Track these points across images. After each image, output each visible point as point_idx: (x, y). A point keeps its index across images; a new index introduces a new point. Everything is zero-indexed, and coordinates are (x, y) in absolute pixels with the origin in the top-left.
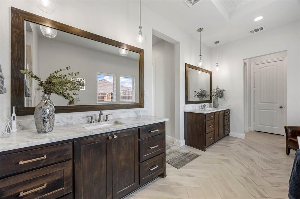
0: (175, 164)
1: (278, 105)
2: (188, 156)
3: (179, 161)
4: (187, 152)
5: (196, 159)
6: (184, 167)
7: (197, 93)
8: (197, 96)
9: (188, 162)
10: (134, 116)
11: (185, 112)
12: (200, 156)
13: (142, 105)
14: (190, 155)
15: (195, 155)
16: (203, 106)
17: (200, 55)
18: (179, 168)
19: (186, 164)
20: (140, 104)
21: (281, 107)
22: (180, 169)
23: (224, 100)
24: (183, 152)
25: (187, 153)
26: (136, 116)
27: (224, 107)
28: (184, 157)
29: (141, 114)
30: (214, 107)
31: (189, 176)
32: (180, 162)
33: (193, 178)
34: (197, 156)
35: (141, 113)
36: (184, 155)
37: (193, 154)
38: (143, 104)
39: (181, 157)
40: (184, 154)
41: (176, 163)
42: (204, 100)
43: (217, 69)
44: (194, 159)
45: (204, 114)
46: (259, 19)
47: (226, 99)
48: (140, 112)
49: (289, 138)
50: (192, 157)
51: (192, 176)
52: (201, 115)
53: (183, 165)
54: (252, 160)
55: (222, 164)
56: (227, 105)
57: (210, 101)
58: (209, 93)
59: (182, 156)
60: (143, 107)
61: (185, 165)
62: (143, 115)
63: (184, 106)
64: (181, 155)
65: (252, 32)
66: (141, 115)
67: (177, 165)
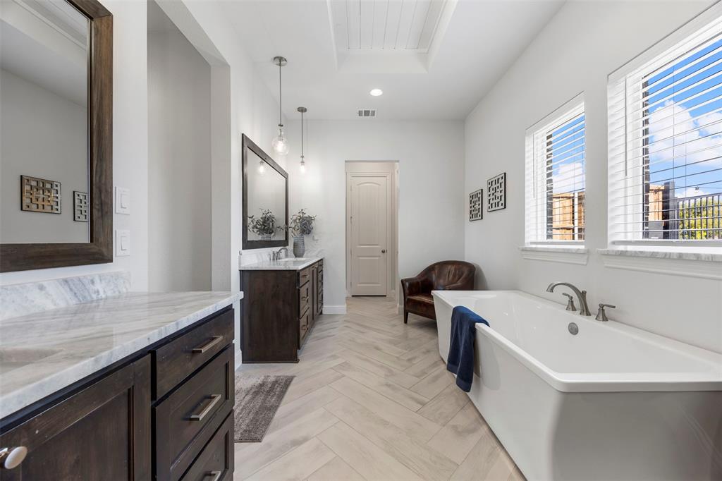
0: (245, 431)
1: (380, 247)
2: (268, 392)
3: (251, 416)
4: (260, 381)
5: (291, 388)
6: (272, 425)
7: (255, 223)
8: (255, 230)
9: (274, 408)
10: (62, 305)
11: (242, 272)
12: (295, 379)
13: (104, 250)
14: (270, 386)
15: (284, 381)
16: (278, 253)
17: (279, 123)
18: (262, 437)
19: (273, 415)
20: (95, 248)
21: (383, 252)
22: (267, 439)
23: (313, 239)
24: (249, 386)
25: (262, 385)
26: (73, 302)
27: (314, 254)
28: (260, 399)
29: (98, 292)
30: (296, 256)
31: (296, 443)
32: (254, 420)
33: (308, 443)
34: (288, 382)
35: (98, 286)
36: (256, 393)
37: (276, 382)
38: (109, 244)
39: (249, 402)
40: (253, 390)
41: (244, 427)
42: (273, 239)
43: (302, 169)
44: (285, 391)
45: (295, 270)
46: (376, 92)
47: (316, 238)
48: (93, 282)
49: (409, 297)
50: (278, 389)
51: (305, 439)
52: (288, 275)
53: (268, 422)
54: (377, 348)
55: (343, 376)
56: (319, 250)
57: (285, 243)
58: (283, 224)
59: (253, 398)
60: (111, 261)
61: (272, 418)
62: (109, 294)
63: (240, 254)
64: (248, 398)
65: (360, 113)
66: (102, 295)
67: (250, 431)
